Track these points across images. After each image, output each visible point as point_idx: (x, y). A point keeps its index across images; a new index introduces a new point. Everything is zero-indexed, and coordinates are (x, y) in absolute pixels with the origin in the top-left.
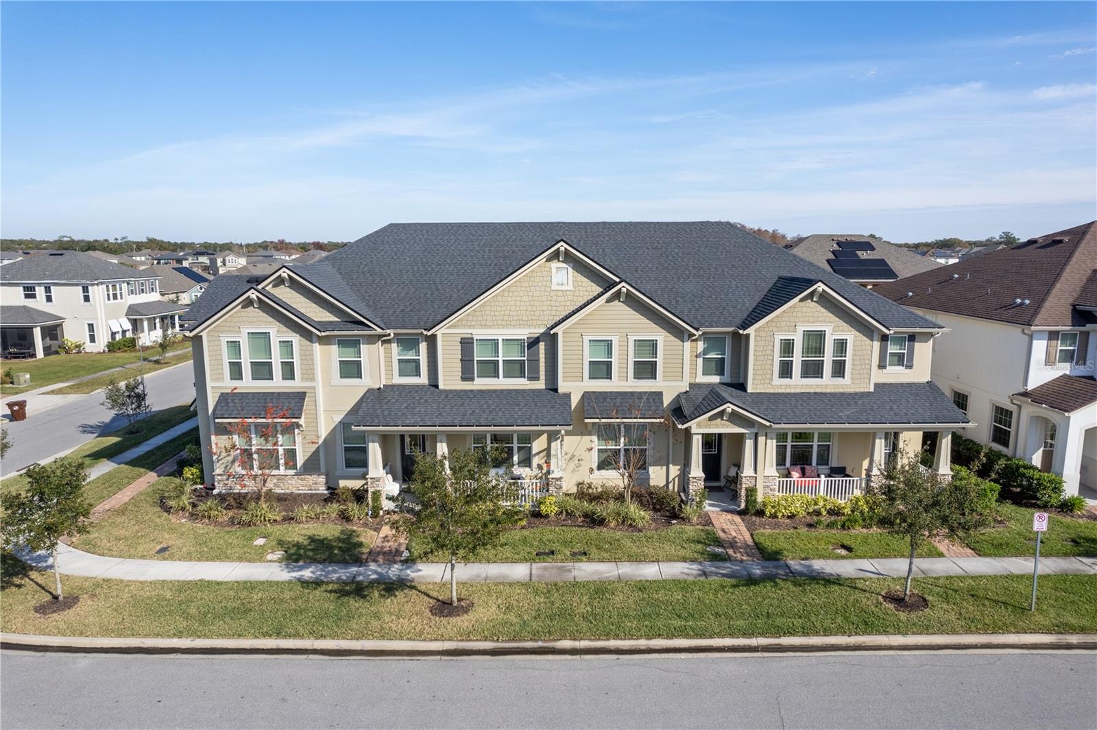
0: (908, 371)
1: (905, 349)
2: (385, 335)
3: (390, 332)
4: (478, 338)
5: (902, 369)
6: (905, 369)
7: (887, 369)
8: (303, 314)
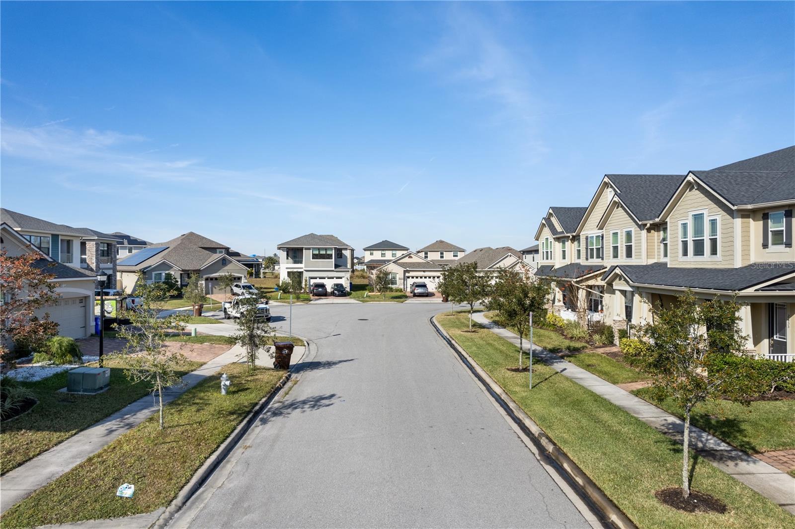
2: (569, 237)
3: (569, 235)
4: (589, 236)
5: (782, 248)
6: (785, 247)
7: (769, 248)
8: (556, 229)
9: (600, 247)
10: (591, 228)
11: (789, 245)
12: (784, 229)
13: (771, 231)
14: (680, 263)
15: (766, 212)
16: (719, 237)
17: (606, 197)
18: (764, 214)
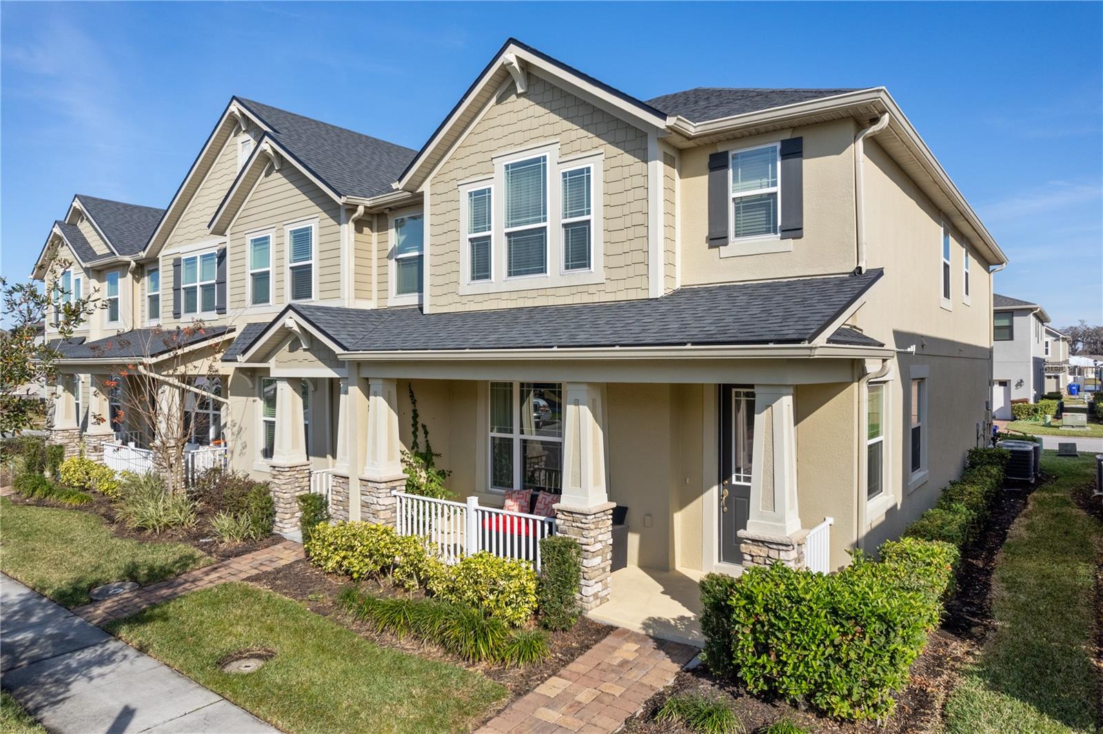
0: (790, 243)
1: (774, 184)
2: (128, 264)
3: (127, 258)
4: (184, 257)
5: (772, 241)
6: (782, 238)
7: (730, 244)
8: (91, 248)
9: (214, 281)
10: (192, 236)
11: (793, 231)
12: (778, 189)
13: (734, 199)
14: (465, 300)
15: (721, 149)
16: (596, 217)
17: (232, 156)
18: (713, 157)
